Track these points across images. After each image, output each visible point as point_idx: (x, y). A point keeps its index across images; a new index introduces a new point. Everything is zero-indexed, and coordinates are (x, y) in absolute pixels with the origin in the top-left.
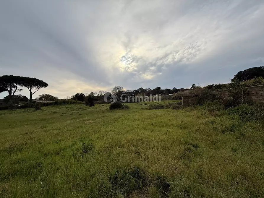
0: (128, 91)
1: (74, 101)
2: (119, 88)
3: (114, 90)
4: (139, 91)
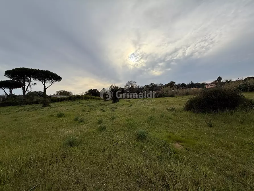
0: (138, 86)
3: (127, 85)
4: (150, 87)
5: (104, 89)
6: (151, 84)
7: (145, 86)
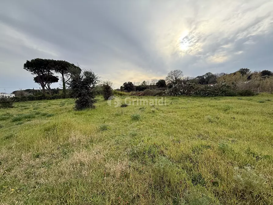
0: (188, 78)
2: (176, 72)
3: (169, 76)
4: (205, 78)
5: (144, 82)
6: (207, 74)
7: (197, 77)
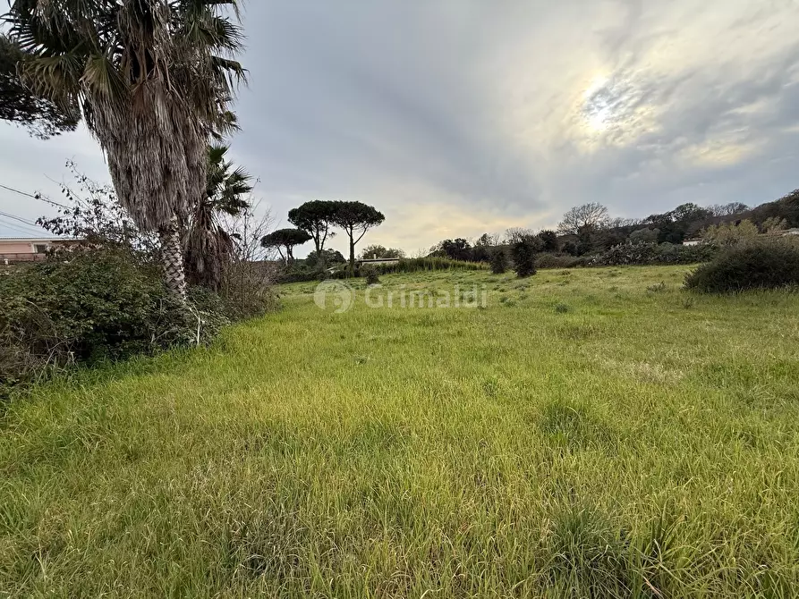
0: (618, 222)
1: (445, 260)
2: (587, 210)
3: (567, 222)
4: (674, 220)
5: (485, 236)
6: (681, 208)
7: (649, 219)
